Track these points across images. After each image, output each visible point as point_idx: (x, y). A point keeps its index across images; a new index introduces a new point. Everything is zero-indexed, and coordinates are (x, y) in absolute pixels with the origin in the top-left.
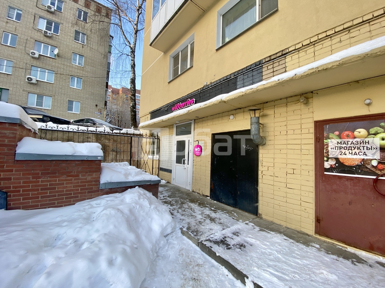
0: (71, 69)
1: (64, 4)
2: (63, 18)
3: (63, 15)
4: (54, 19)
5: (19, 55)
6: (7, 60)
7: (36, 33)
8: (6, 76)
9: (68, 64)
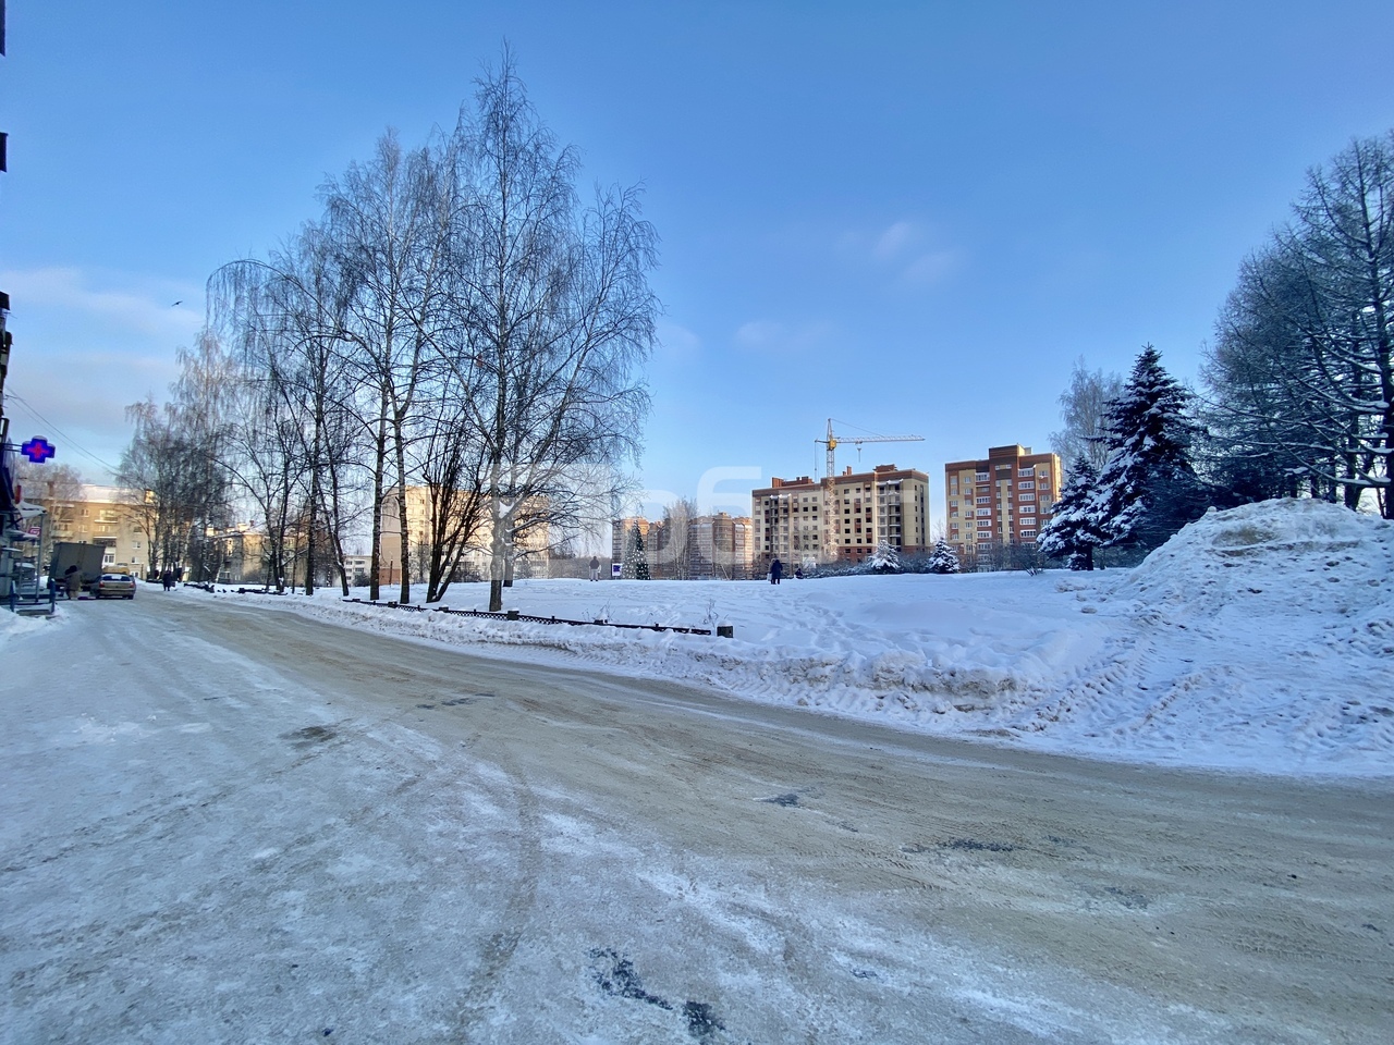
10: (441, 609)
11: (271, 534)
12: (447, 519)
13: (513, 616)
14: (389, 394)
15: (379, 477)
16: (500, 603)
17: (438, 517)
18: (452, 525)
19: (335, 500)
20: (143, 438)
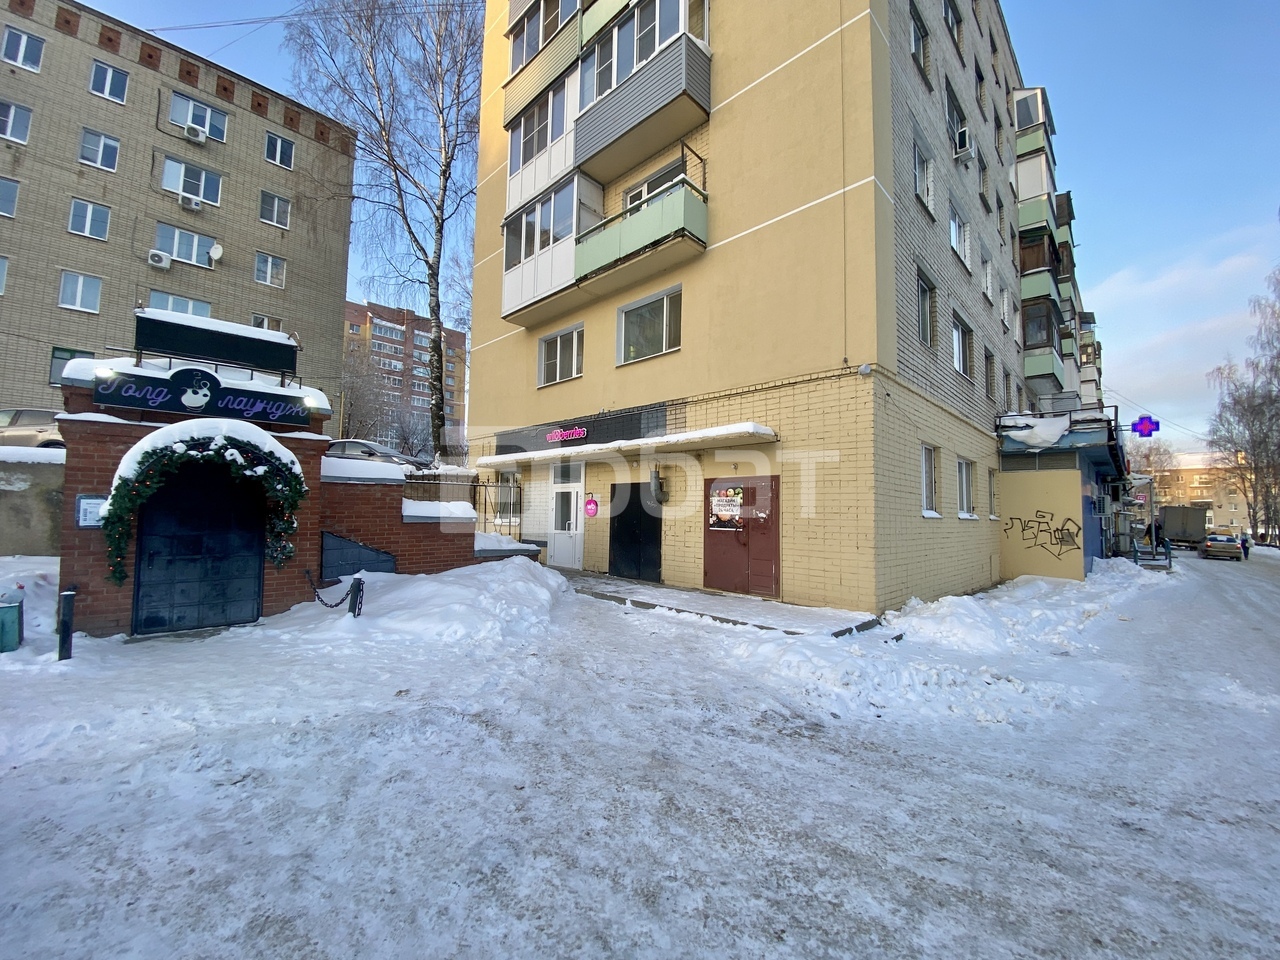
0: (252, 297)
1: (230, 121)
2: (228, 160)
3: (229, 149)
4: (204, 162)
5: (117, 262)
6: (85, 275)
7: (158, 201)
8: (84, 319)
9: (246, 284)
20: (1228, 400)
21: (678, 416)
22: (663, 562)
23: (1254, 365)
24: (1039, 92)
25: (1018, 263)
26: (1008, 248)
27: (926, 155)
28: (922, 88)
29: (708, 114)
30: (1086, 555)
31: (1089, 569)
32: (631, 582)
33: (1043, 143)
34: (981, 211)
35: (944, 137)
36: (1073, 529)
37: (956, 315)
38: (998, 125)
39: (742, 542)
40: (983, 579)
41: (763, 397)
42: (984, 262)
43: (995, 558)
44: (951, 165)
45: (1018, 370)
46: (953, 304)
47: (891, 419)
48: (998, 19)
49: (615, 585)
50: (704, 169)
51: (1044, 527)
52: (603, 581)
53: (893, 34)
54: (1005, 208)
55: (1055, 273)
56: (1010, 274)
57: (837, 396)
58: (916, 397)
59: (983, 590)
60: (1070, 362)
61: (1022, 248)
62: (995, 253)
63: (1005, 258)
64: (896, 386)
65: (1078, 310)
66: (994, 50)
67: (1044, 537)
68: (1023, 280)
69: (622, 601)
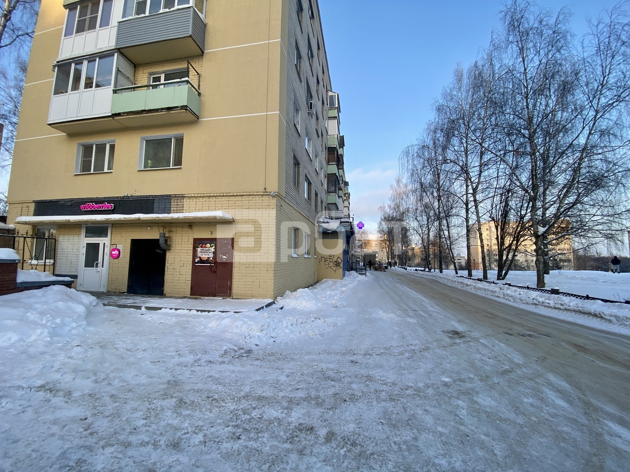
10: (506, 284)
11: (425, 248)
12: (505, 237)
13: (555, 292)
14: (469, 181)
15: (467, 220)
16: (544, 283)
17: (499, 237)
18: (508, 241)
19: (449, 233)
20: (383, 217)
21: (178, 203)
22: (165, 284)
23: (390, 207)
24: (336, 94)
25: (327, 159)
26: (324, 152)
27: (298, 108)
28: (298, 80)
29: (203, 52)
30: (343, 270)
31: (344, 276)
32: (144, 296)
33: (337, 115)
34: (316, 136)
35: (305, 102)
36: (340, 261)
37: (306, 176)
38: (323, 103)
39: (213, 271)
40: (312, 281)
41: (227, 199)
42: (316, 156)
43: (316, 272)
44: (307, 114)
45: (325, 200)
46: (305, 171)
47: (282, 216)
48: (325, 61)
49: (133, 299)
50: (199, 79)
51: (331, 260)
52: (124, 297)
53: (288, 53)
54: (324, 137)
55: (338, 165)
56: (324, 163)
57: (261, 204)
58: (292, 208)
59: (312, 285)
60: (341, 199)
61: (328, 154)
62: (320, 153)
63: (323, 156)
64: (285, 203)
65: (344, 180)
66: (323, 73)
67: (331, 264)
68: (328, 166)
69: (139, 308)
